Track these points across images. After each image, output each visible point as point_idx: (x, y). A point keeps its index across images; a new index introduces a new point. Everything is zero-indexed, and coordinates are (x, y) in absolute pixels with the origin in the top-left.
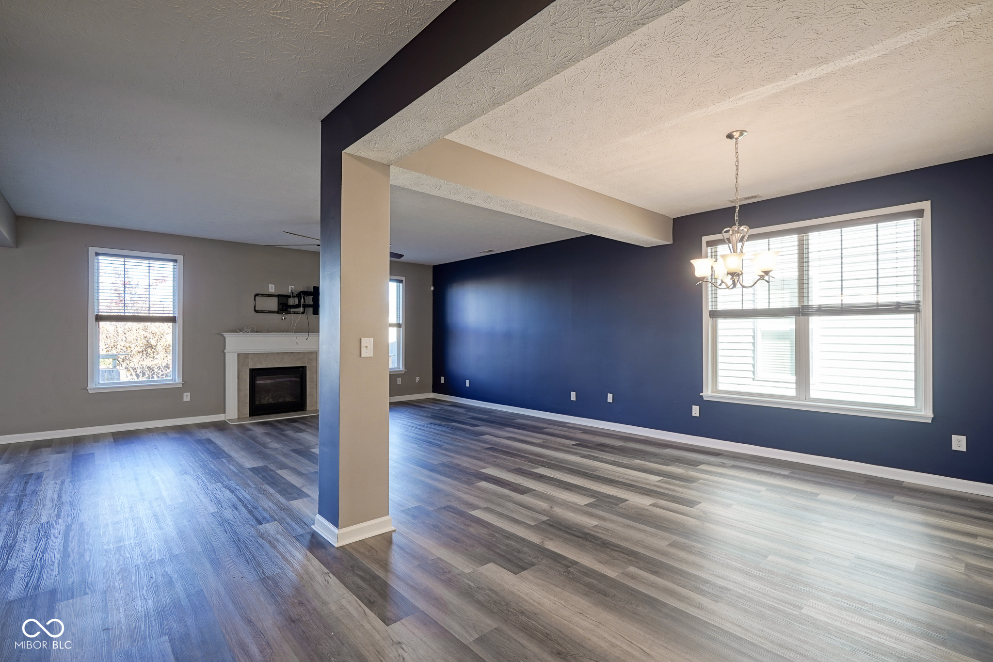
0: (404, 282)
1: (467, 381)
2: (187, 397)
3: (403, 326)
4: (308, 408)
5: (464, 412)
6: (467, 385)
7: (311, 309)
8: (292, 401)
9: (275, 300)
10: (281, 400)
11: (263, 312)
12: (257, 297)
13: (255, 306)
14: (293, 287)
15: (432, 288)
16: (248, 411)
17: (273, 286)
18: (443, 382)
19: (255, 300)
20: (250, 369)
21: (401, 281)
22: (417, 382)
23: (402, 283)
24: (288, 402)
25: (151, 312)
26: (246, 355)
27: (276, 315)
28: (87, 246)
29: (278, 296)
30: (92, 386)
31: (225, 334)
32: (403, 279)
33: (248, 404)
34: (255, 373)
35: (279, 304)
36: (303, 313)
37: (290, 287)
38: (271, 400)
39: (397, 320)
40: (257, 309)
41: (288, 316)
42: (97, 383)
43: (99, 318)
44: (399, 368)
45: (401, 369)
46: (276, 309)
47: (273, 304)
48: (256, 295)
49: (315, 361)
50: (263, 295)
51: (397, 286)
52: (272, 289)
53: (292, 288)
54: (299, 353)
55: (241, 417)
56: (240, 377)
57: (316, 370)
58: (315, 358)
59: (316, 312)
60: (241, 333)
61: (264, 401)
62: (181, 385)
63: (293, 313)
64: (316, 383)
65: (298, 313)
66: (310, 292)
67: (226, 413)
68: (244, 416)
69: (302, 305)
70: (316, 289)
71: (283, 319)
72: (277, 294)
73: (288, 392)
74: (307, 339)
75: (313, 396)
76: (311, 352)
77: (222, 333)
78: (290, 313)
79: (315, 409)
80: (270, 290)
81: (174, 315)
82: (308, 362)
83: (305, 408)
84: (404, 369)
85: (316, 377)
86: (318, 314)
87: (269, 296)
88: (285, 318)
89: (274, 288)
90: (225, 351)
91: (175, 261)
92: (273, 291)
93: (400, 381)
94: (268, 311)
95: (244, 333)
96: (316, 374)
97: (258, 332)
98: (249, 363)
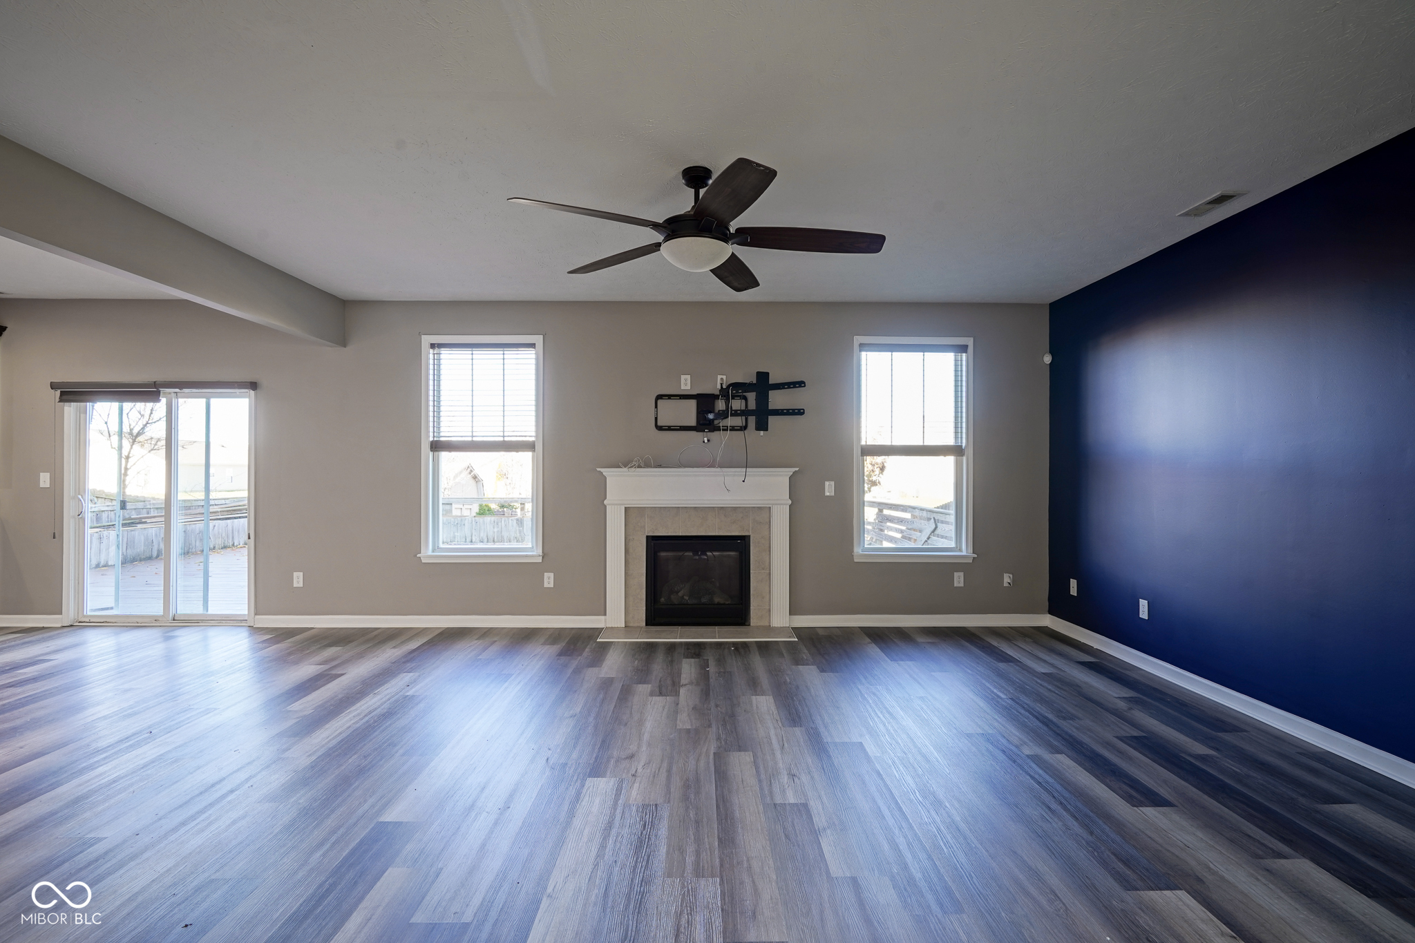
0: (971, 349)
1: (1143, 605)
2: (549, 580)
3: (971, 451)
4: (754, 620)
5: (1122, 705)
6: (1144, 613)
7: (752, 420)
8: (724, 604)
9: (692, 404)
10: (704, 600)
11: (669, 429)
12: (660, 402)
13: (656, 419)
14: (724, 377)
15: (1048, 359)
16: (644, 616)
17: (688, 377)
18: (1074, 591)
19: (656, 407)
20: (647, 537)
21: (963, 349)
22: (1006, 584)
23: (966, 352)
24: (718, 604)
25: (506, 434)
26: (641, 510)
27: (693, 433)
28: (420, 334)
29: (698, 397)
30: (428, 552)
31: (605, 471)
32: (969, 342)
33: (645, 602)
34: (656, 545)
35: (701, 412)
36: (742, 429)
37: (719, 377)
38: (686, 598)
39: (956, 438)
40: (659, 424)
41: (715, 436)
42: (436, 548)
43: (437, 446)
44: (960, 550)
45: (964, 553)
46: (692, 422)
47: (688, 413)
48: (660, 397)
49: (767, 526)
50: (670, 397)
51: (956, 360)
52: (686, 384)
53: (722, 379)
54: (735, 509)
55: (631, 625)
56: (631, 550)
57: (768, 545)
58: (768, 520)
59: (762, 426)
60: (626, 469)
61: (675, 599)
62: (540, 560)
63: (723, 430)
64: (768, 571)
65: (733, 429)
66: (750, 384)
67: (605, 614)
68: (636, 625)
69: (732, 410)
70: (763, 376)
71: (706, 441)
72: (695, 393)
73: (718, 585)
74: (744, 481)
75: (763, 598)
76: (758, 507)
77: (602, 470)
78: (718, 429)
79: (768, 624)
80: (683, 387)
81: (533, 439)
82: (752, 529)
83: (747, 624)
84: (972, 552)
85: (768, 559)
86: (766, 429)
87: (680, 399)
88: (708, 441)
89: (689, 382)
90: (605, 502)
91: (533, 346)
92: (688, 387)
93: (959, 580)
94: (680, 427)
95: (633, 469)
96: (768, 553)
97: (660, 466)
98: (644, 526)
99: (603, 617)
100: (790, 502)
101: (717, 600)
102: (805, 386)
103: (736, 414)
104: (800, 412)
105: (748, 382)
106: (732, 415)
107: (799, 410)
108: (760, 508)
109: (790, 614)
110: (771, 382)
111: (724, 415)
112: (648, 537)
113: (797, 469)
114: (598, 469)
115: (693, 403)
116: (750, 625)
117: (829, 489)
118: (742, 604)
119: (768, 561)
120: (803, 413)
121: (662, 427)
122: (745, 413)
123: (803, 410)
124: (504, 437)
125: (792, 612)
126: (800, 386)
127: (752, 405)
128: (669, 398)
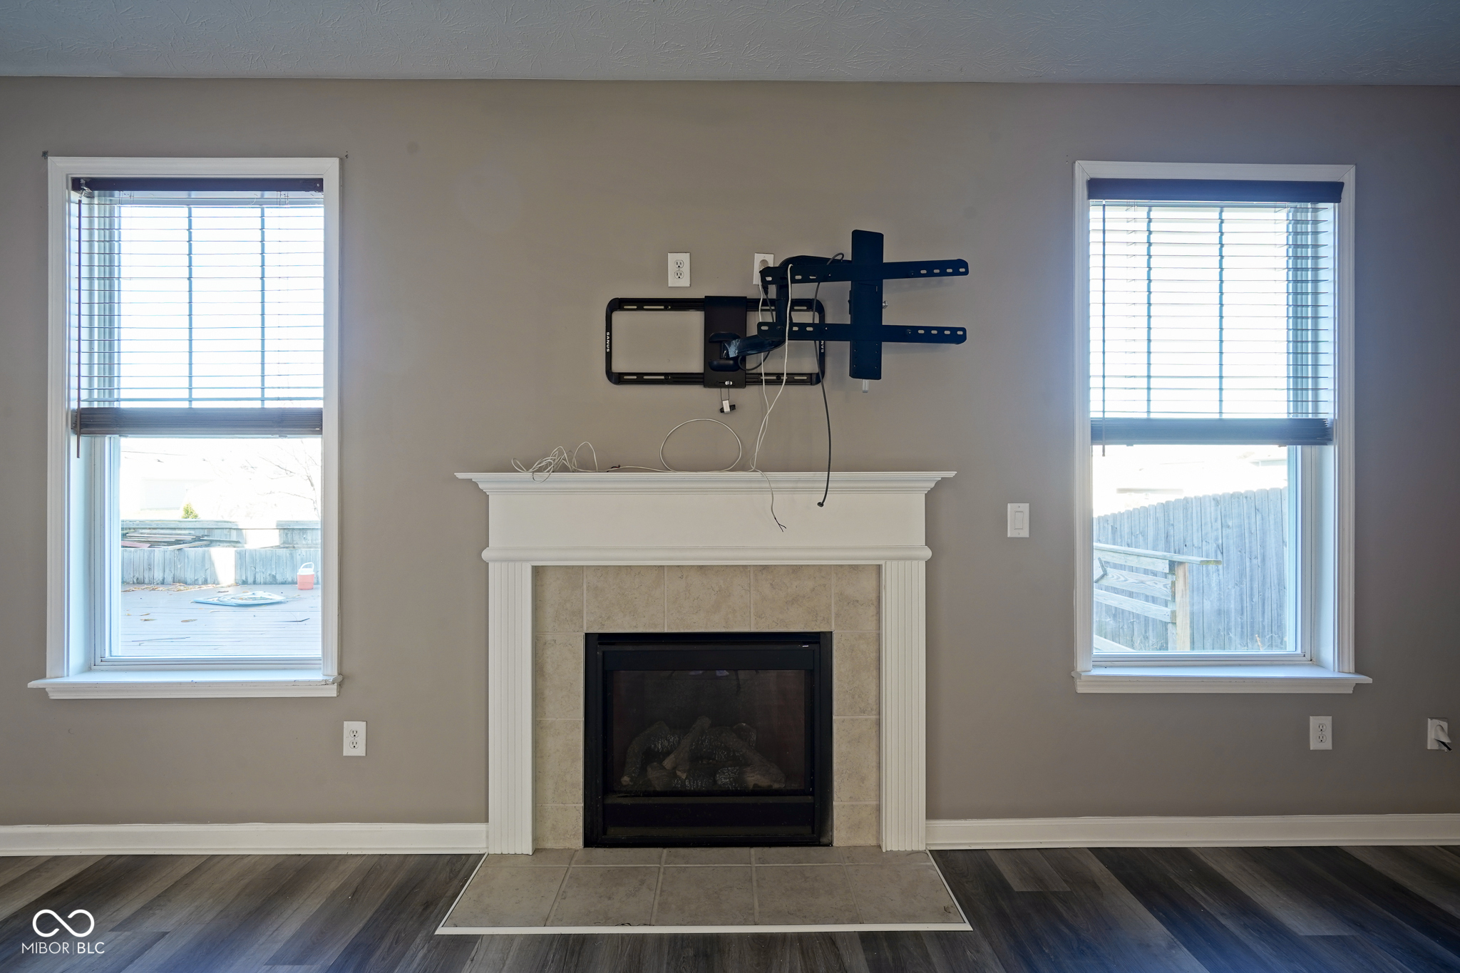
0: (1349, 193)
2: (354, 739)
3: (1346, 433)
4: (841, 834)
7: (840, 352)
8: (771, 792)
9: (694, 322)
10: (724, 779)
11: (641, 379)
12: (618, 317)
13: (609, 356)
14: (773, 246)
16: (581, 824)
17: (685, 258)
19: (609, 328)
21: (1331, 191)
22: (1433, 745)
23: (1338, 199)
24: (757, 791)
25: (268, 393)
26: (573, 573)
27: (696, 391)
29: (707, 305)
30: (64, 676)
31: (485, 480)
32: (1346, 175)
33: (581, 792)
34: (607, 654)
35: (714, 341)
36: (815, 379)
37: (759, 255)
40: (618, 367)
41: (748, 395)
42: (98, 660)
43: (89, 422)
44: (1315, 661)
45: (1333, 672)
46: (695, 365)
47: (683, 342)
48: (617, 305)
49: (872, 611)
50: (641, 304)
52: (679, 279)
54: (796, 570)
55: (549, 845)
56: (549, 668)
57: (874, 655)
58: (873, 596)
59: (866, 367)
60: (527, 475)
61: (656, 777)
62: (332, 692)
63: (768, 382)
64: (874, 717)
65: (793, 380)
66: (834, 261)
67: (487, 821)
68: (560, 845)
69: (792, 324)
70: (868, 243)
71: (727, 409)
72: (699, 294)
73: (754, 737)
74: (821, 504)
75: (863, 779)
76: (851, 566)
77: (474, 476)
78: (755, 380)
79: (873, 842)
80: (672, 281)
81: (319, 404)
82: (837, 615)
83: (824, 840)
84: (1352, 668)
85: (873, 687)
86: (875, 373)
87: (666, 309)
88: (733, 407)
89: (686, 269)
90: (486, 555)
91: (314, 184)
92: (685, 282)
93: (1320, 733)
94: (665, 374)
95: (545, 474)
96: (875, 673)
97: (617, 468)
98: (581, 612)
99: (480, 827)
100: (928, 553)
101: (754, 779)
102: (966, 273)
103: (801, 333)
104: (956, 336)
105: (830, 256)
106: (794, 336)
107: (954, 330)
108: (854, 568)
109: (926, 819)
110: (889, 256)
111: (770, 340)
112: (588, 636)
113: (951, 474)
114: (460, 475)
115: (695, 319)
116: (830, 844)
117: (1018, 521)
118: (812, 794)
119: (873, 692)
120: (962, 339)
121: (621, 375)
122: (823, 332)
123: (963, 330)
124: (263, 400)
125: (933, 812)
126: (956, 273)
127: (838, 314)
128: (640, 308)
